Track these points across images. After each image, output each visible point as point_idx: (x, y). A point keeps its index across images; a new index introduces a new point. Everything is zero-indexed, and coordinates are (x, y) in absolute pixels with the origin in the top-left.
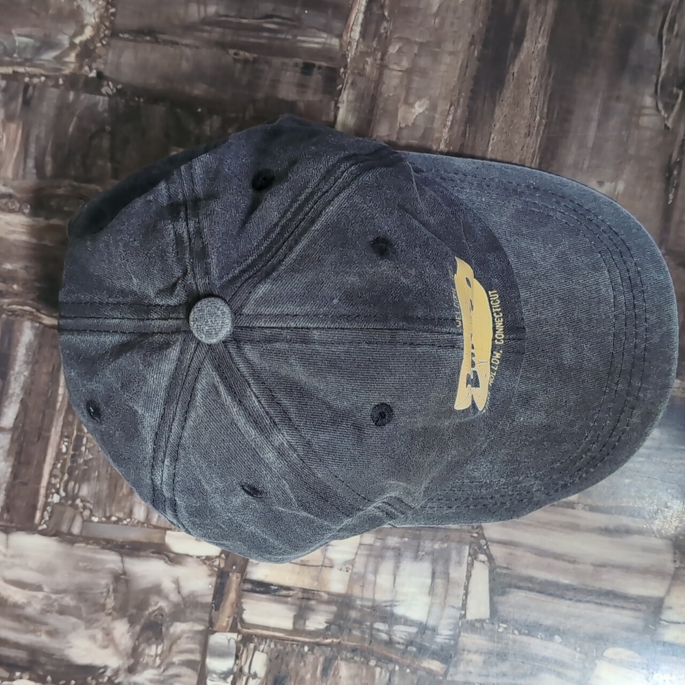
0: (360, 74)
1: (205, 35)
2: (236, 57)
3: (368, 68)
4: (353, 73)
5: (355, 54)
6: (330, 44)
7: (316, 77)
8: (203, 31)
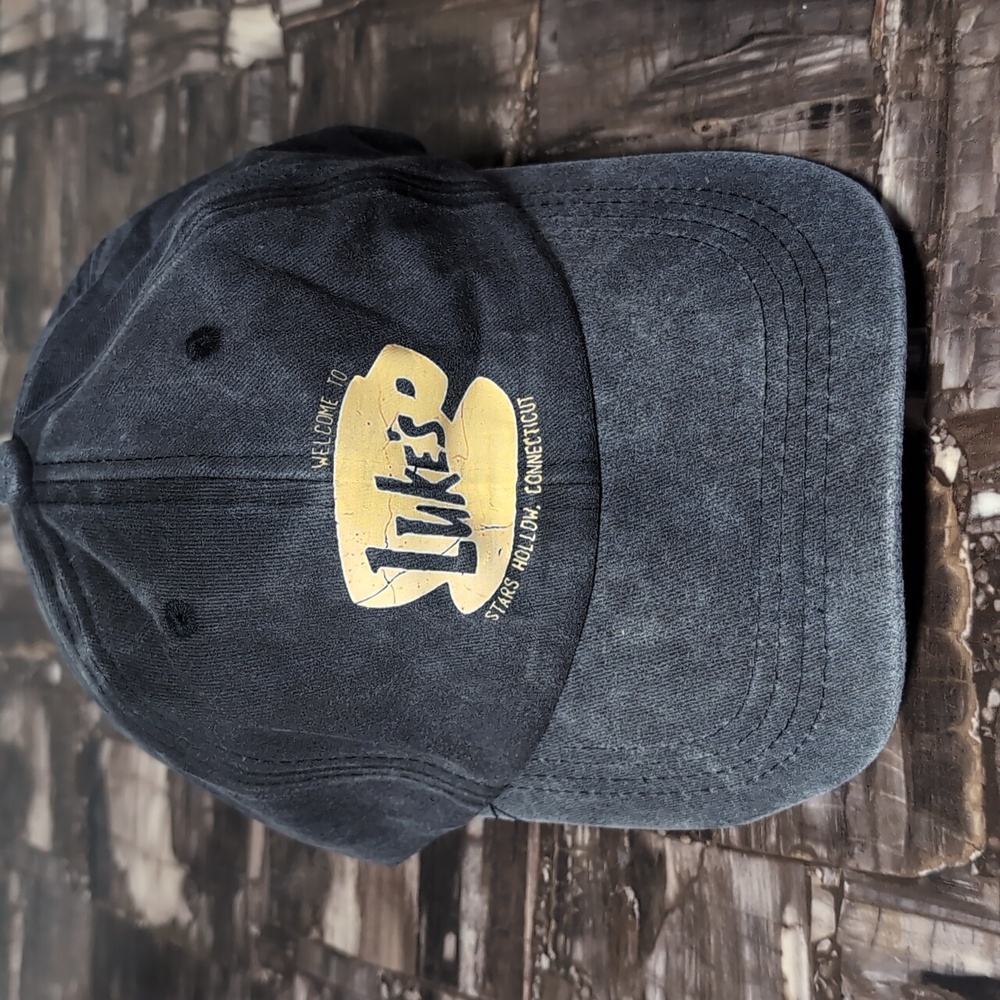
0: (911, 97)
1: (658, 109)
2: (704, 133)
3: (924, 79)
4: (898, 99)
5: (898, 59)
6: (851, 55)
7: (837, 126)
8: (655, 103)
